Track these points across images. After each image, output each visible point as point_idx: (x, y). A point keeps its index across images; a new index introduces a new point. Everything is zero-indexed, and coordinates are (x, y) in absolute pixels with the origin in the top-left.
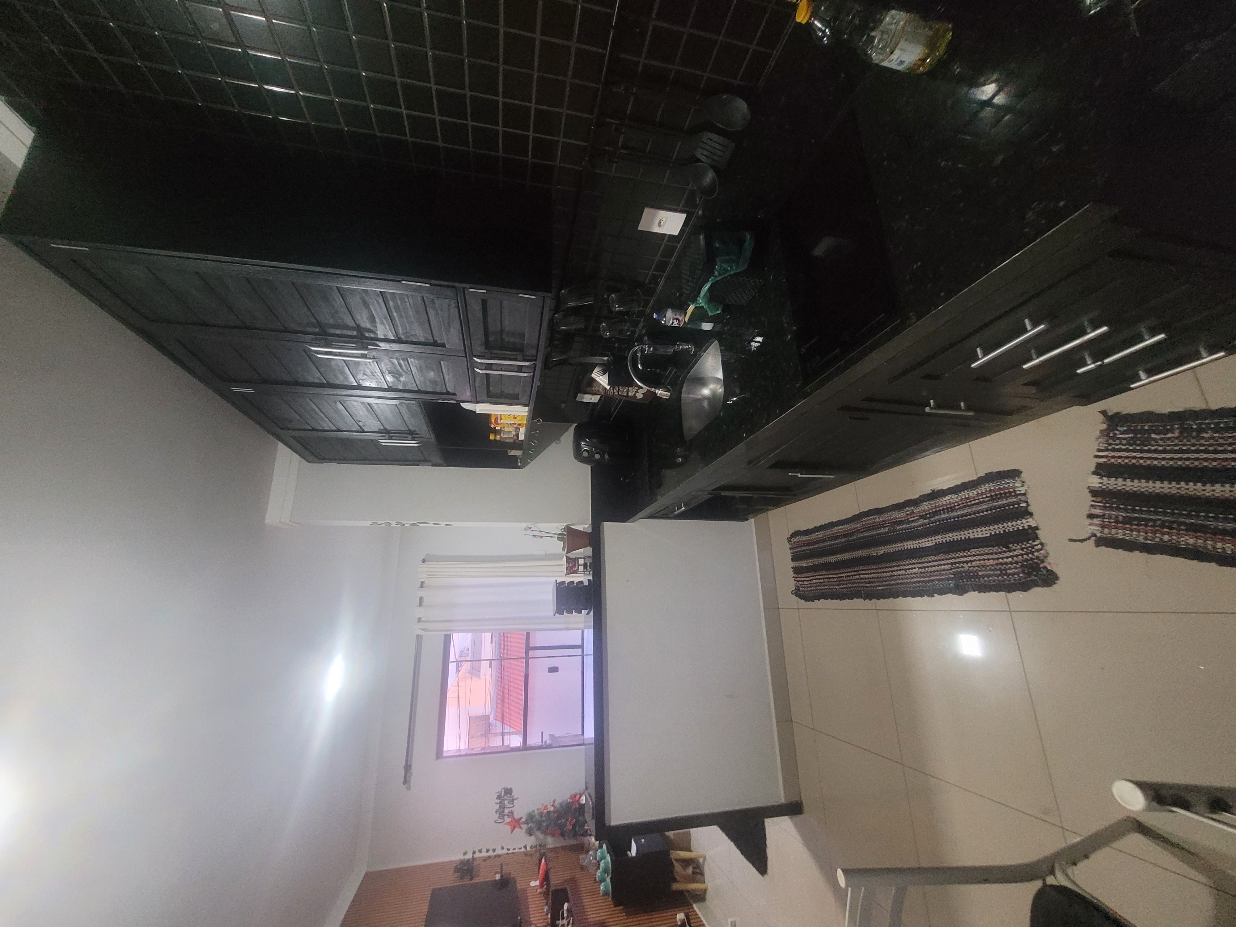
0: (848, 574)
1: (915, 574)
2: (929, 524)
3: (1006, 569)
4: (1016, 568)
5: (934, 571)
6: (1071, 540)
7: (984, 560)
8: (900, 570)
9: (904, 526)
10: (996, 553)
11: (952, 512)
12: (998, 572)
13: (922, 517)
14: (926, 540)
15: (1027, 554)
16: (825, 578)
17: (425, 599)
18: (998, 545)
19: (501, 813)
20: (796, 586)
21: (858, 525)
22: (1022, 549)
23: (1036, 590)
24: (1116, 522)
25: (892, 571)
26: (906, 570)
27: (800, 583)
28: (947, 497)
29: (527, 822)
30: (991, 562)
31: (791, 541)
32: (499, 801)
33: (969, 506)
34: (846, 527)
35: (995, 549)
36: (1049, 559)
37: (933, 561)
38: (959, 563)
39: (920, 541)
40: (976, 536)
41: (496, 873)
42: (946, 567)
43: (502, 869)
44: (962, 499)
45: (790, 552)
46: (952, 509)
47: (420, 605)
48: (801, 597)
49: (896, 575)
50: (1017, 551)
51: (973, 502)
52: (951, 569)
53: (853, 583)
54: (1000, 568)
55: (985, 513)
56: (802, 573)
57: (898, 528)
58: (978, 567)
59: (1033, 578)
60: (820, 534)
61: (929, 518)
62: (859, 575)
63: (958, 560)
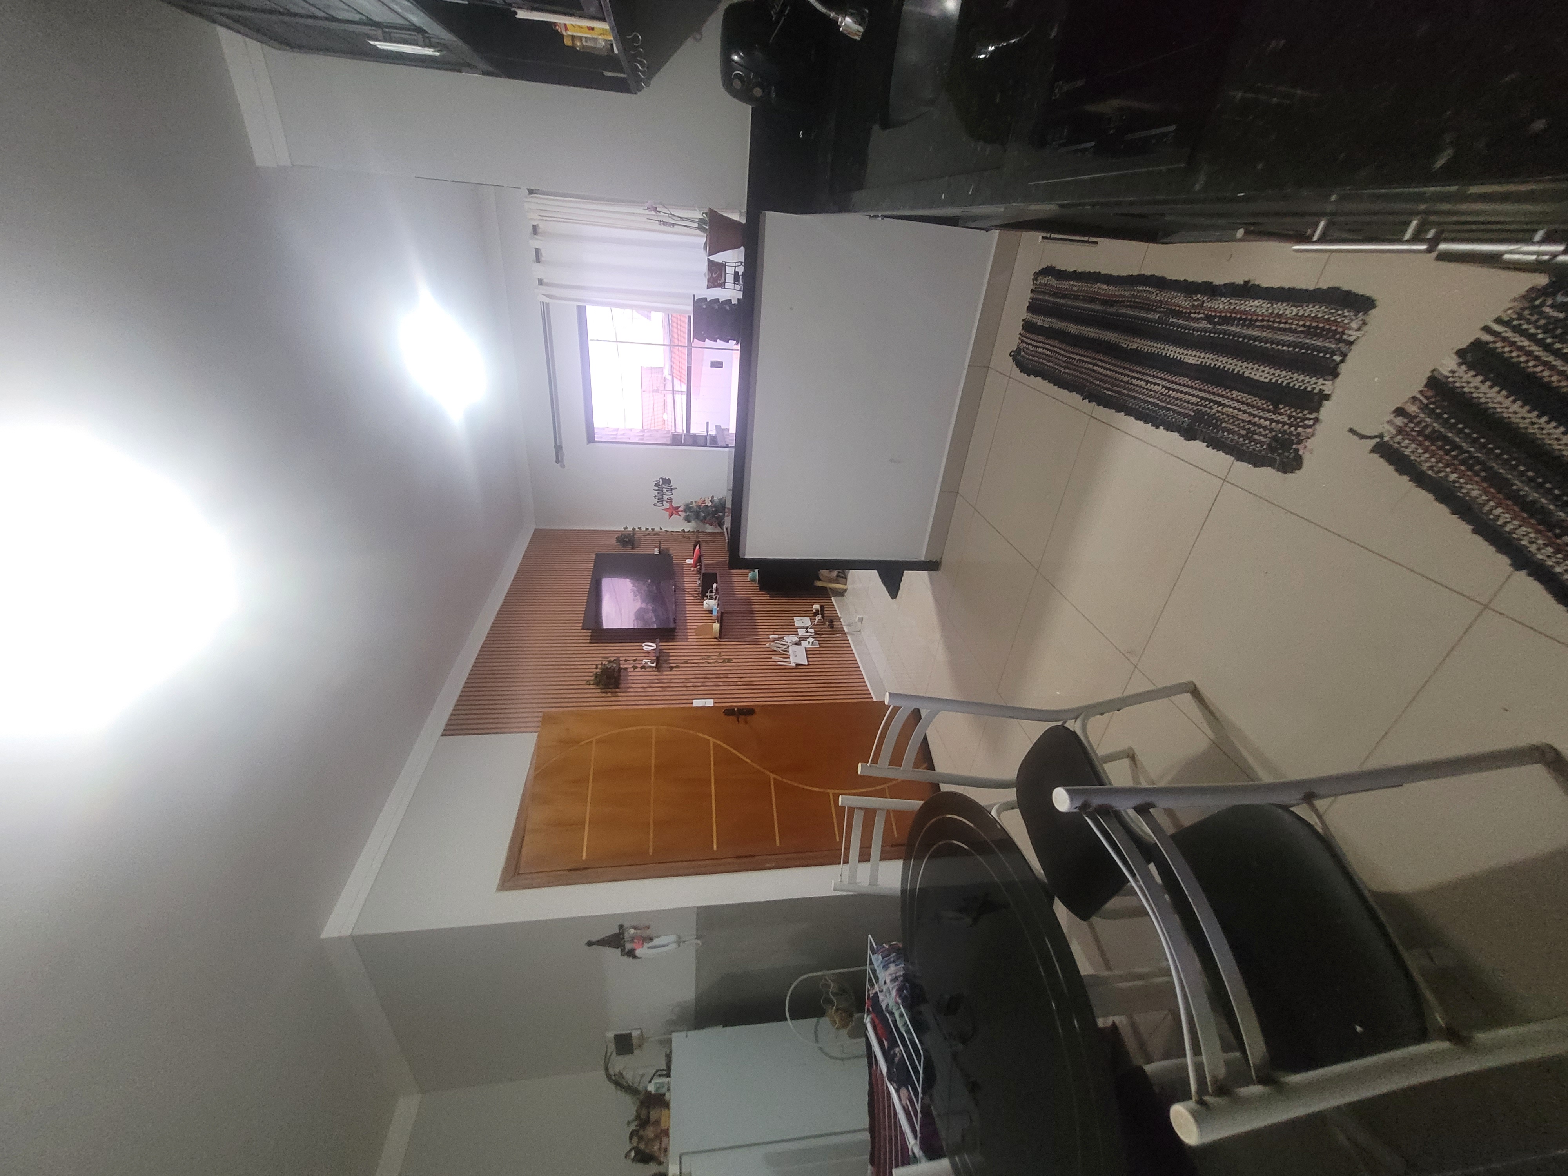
0: (1082, 358)
1: (1154, 391)
2: (1210, 332)
3: (1254, 433)
4: (1265, 436)
5: (1177, 399)
6: (1351, 430)
7: (1239, 410)
8: (1141, 380)
9: (1180, 321)
10: (1258, 408)
11: (1248, 328)
12: (1243, 432)
13: (1209, 318)
14: (1194, 353)
15: (1291, 425)
16: (1055, 352)
17: (543, 252)
18: (1268, 399)
19: (660, 498)
20: (1019, 347)
21: (1127, 294)
22: (1290, 417)
23: (1267, 471)
24: (1419, 433)
25: (1132, 377)
26: (1147, 382)
27: (1025, 345)
28: (1256, 302)
29: (684, 511)
30: (1245, 417)
31: (1036, 280)
32: (657, 488)
33: (1274, 328)
34: (1110, 289)
35: (1260, 403)
36: (1309, 443)
37: (1184, 386)
38: (1211, 401)
39: (1185, 352)
40: (1252, 376)
41: (656, 547)
42: (1194, 400)
43: (660, 544)
44: (1272, 313)
45: (1029, 295)
46: (1251, 324)
47: (538, 260)
48: (1019, 364)
49: (1134, 385)
50: (1282, 417)
51: (1282, 326)
52: (1197, 405)
53: (1082, 373)
54: (1249, 429)
55: (1285, 348)
56: (1033, 333)
57: (1171, 320)
58: (1228, 415)
59: (1275, 456)
60: (1074, 286)
61: (1215, 324)
62: (1094, 365)
63: (1212, 397)
